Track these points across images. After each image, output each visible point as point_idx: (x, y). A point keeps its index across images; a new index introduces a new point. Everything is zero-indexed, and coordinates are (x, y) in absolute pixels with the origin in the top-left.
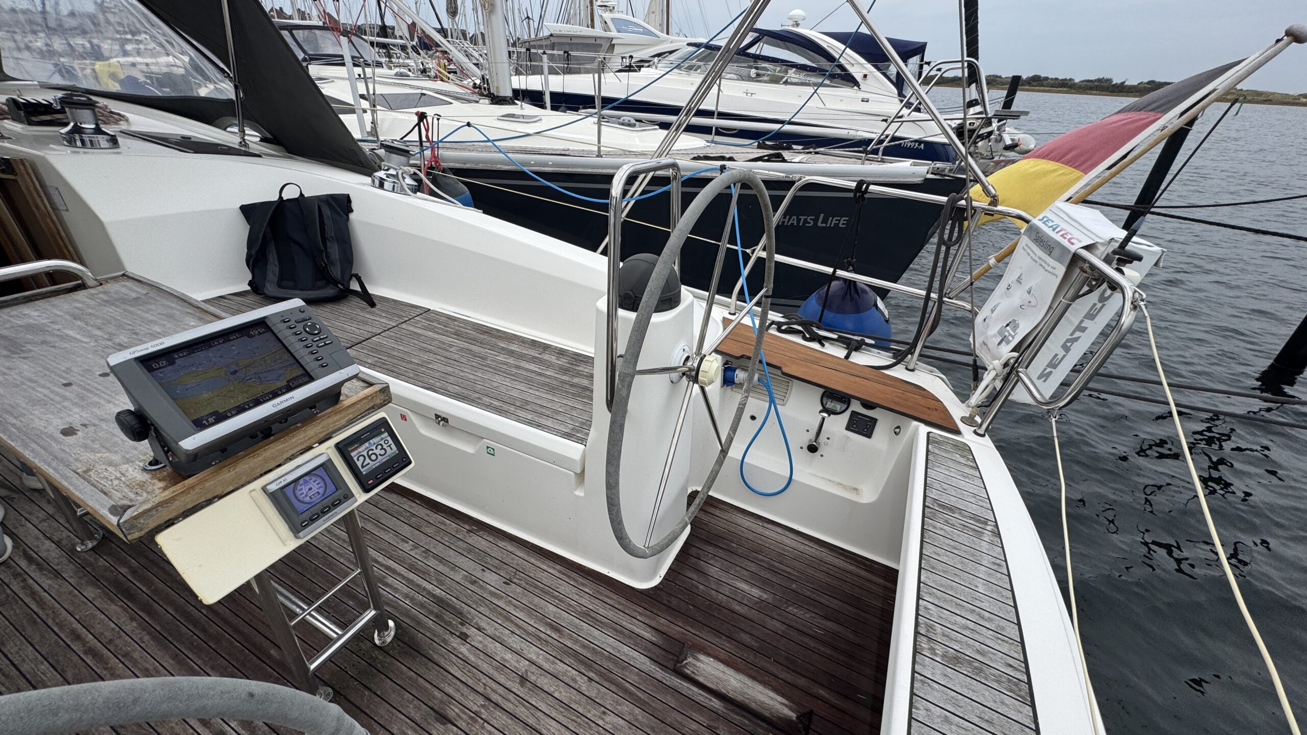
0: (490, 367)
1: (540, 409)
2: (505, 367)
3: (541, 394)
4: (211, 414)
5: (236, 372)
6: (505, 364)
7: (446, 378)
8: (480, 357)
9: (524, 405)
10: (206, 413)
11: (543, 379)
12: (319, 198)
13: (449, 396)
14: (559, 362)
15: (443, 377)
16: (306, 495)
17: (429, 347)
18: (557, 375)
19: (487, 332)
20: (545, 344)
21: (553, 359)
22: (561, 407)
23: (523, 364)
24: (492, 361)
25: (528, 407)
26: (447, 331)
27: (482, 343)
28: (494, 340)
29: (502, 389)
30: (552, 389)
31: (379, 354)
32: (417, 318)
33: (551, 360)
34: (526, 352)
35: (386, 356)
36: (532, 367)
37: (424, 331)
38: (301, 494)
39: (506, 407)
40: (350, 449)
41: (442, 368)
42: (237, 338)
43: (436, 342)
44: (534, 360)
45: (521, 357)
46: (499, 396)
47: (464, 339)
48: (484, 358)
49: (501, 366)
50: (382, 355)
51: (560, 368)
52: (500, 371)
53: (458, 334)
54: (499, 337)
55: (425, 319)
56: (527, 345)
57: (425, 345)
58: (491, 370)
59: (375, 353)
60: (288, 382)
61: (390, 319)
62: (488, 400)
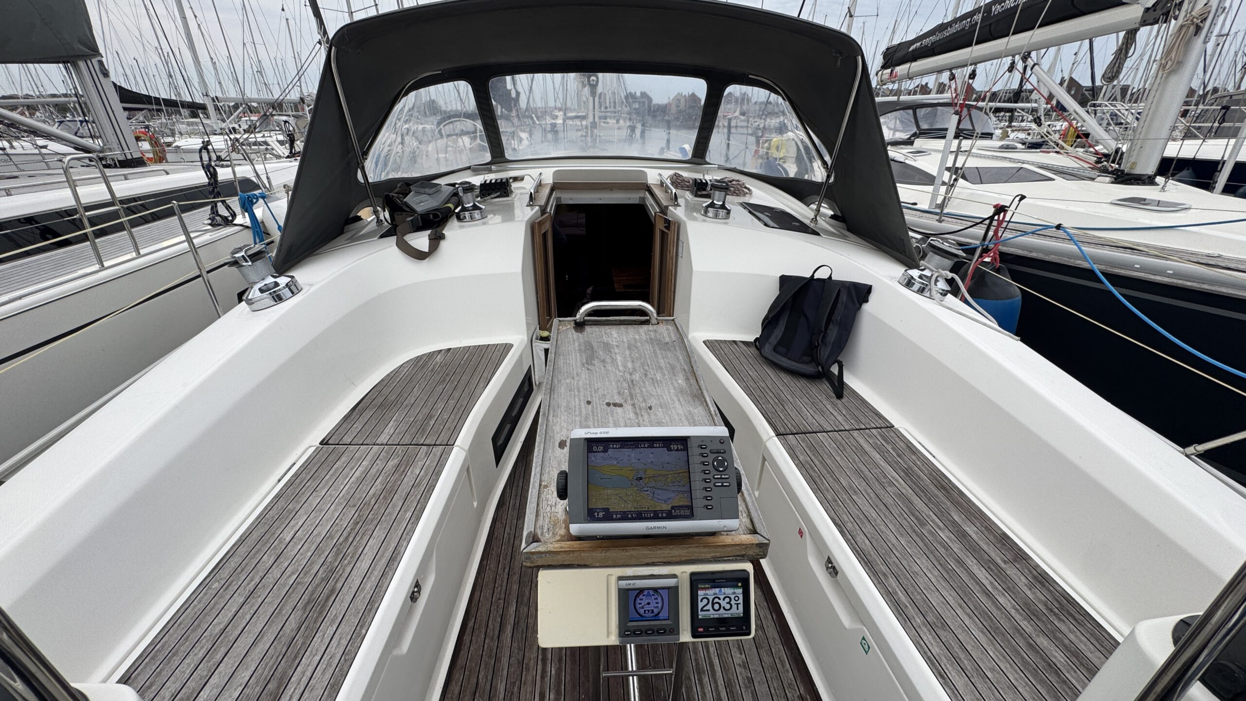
0: (922, 540)
1: (957, 649)
2: (942, 551)
3: (972, 627)
4: (604, 510)
5: (641, 478)
6: (944, 547)
7: (863, 523)
8: (917, 518)
9: (937, 626)
10: (600, 506)
11: (989, 605)
12: (843, 284)
13: (853, 549)
14: (1028, 593)
15: (860, 519)
16: (642, 608)
17: (867, 472)
18: (1013, 612)
19: (945, 489)
20: (1021, 549)
21: (1022, 582)
22: (992, 670)
23: (972, 563)
24: (930, 532)
25: (941, 633)
26: (897, 463)
27: (929, 500)
28: (949, 504)
29: (922, 581)
30: (993, 630)
31: (814, 455)
32: (874, 431)
33: (1017, 580)
34: (985, 548)
35: (819, 461)
36: (982, 575)
37: (872, 450)
38: (640, 604)
39: (911, 611)
40: (700, 586)
41: (866, 507)
42: (659, 447)
43: (877, 471)
44: (989, 565)
45: (974, 549)
46: (911, 589)
47: (910, 483)
48: (922, 523)
49: (939, 547)
50: (816, 458)
51: (1025, 604)
52: (932, 552)
53: (908, 474)
54: (958, 503)
55: (881, 436)
56: (991, 537)
57: (863, 468)
58: (921, 544)
59: (811, 451)
60: (673, 508)
61: (847, 420)
62: (894, 585)
